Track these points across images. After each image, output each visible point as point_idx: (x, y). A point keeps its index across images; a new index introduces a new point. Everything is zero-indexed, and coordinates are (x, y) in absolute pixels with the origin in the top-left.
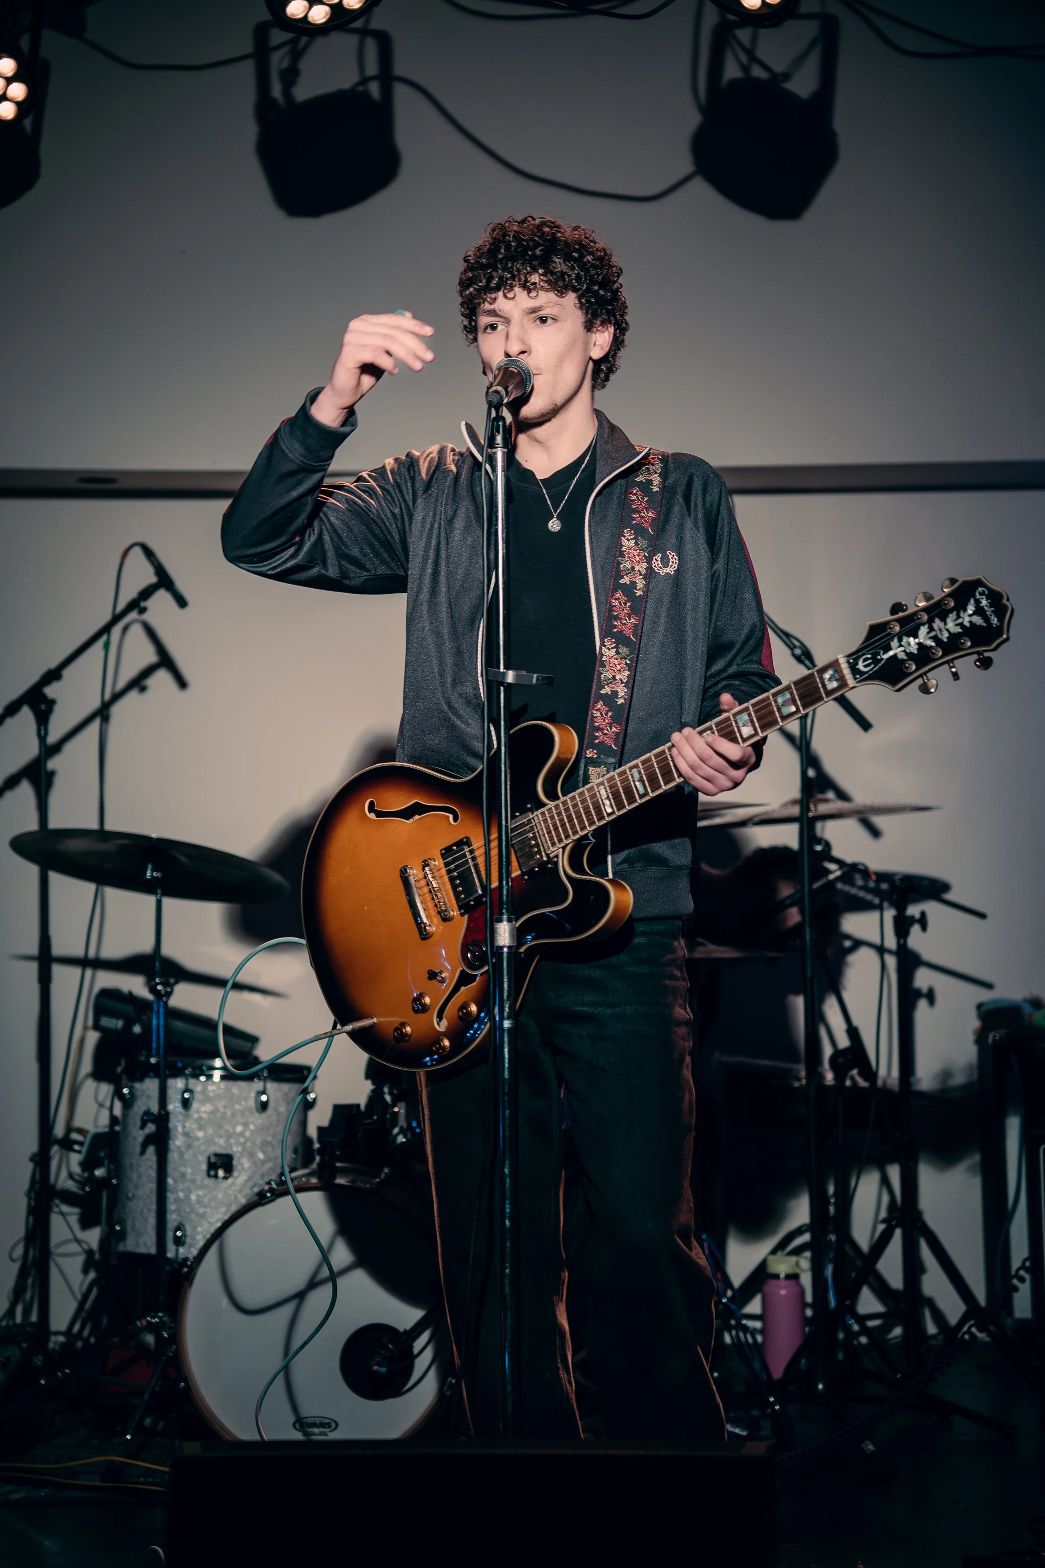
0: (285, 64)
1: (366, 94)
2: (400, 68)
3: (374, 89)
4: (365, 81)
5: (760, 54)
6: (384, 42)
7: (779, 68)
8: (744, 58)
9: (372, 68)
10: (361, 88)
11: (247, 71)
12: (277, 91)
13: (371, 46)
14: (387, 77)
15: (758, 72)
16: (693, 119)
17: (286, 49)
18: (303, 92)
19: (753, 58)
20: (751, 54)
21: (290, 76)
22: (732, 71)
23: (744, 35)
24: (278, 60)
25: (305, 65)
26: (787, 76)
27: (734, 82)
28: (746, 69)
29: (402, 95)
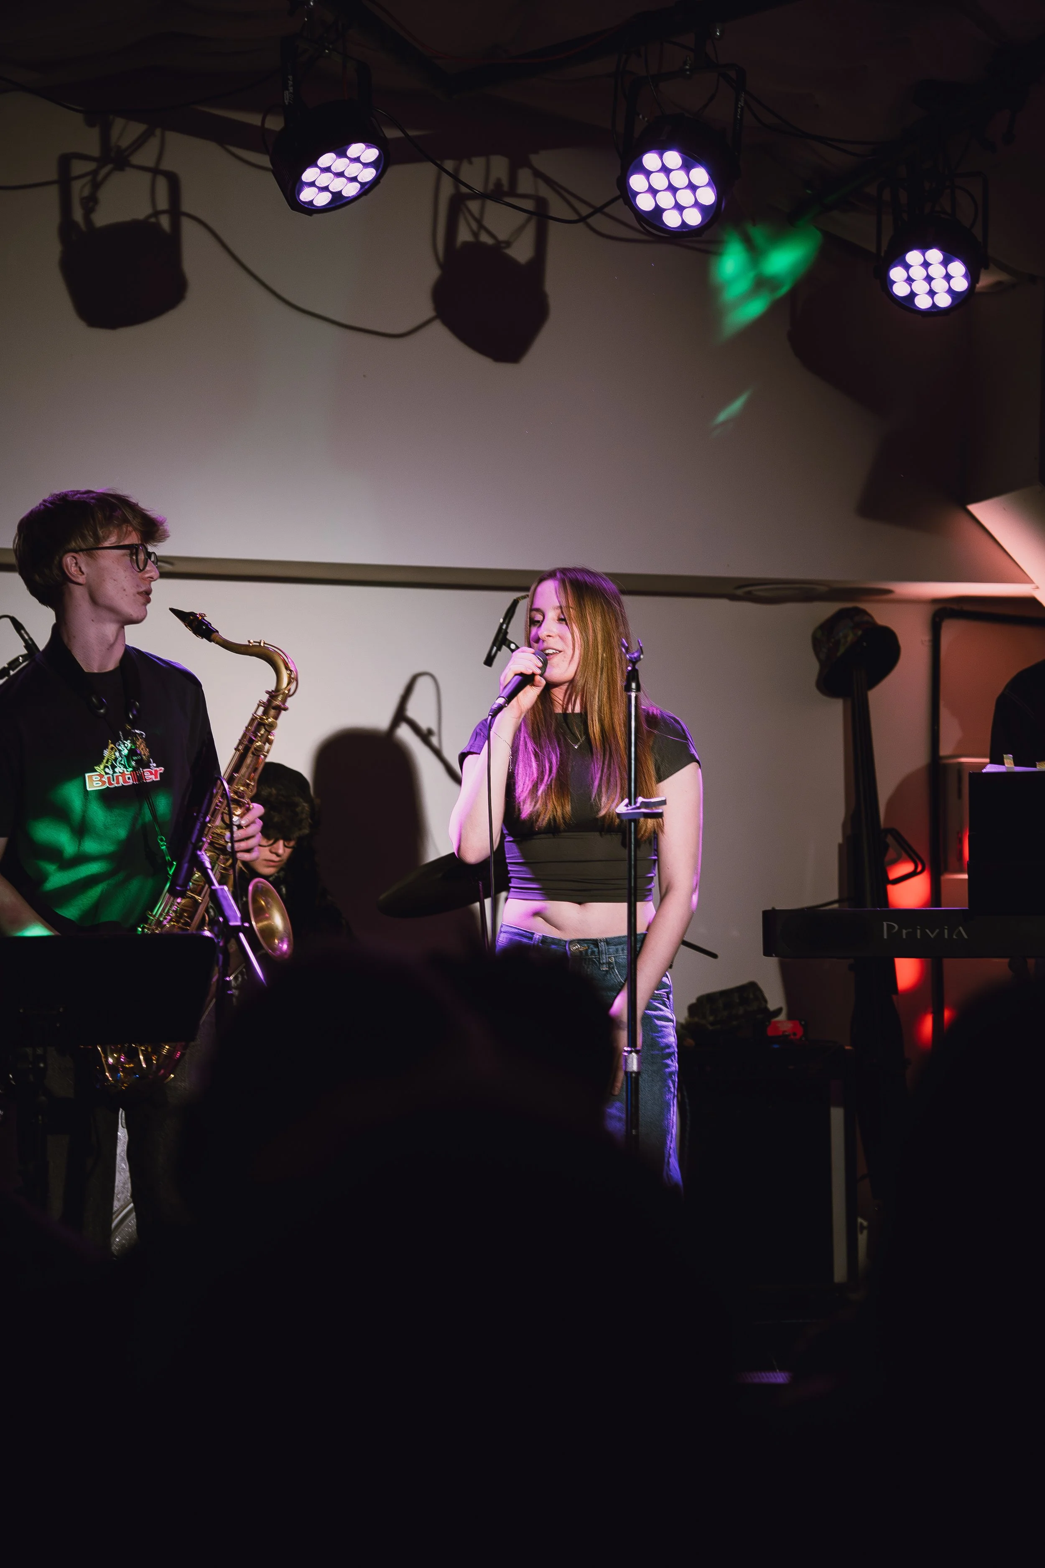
0: (86, 192)
1: (157, 226)
2: (187, 206)
3: (165, 222)
4: (156, 213)
5: (487, 223)
6: (174, 183)
7: (502, 236)
8: (474, 226)
9: (163, 204)
10: (153, 220)
11: (53, 194)
12: (78, 215)
13: (162, 185)
14: (175, 212)
15: (485, 238)
16: (433, 273)
17: (88, 178)
18: (103, 218)
19: (481, 226)
20: (479, 222)
21: (90, 203)
22: (464, 235)
23: (474, 206)
24: (80, 190)
25: (104, 194)
26: (508, 244)
27: (466, 244)
28: (476, 235)
29: (188, 228)
